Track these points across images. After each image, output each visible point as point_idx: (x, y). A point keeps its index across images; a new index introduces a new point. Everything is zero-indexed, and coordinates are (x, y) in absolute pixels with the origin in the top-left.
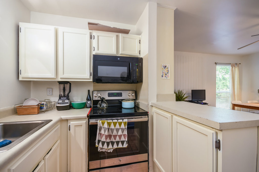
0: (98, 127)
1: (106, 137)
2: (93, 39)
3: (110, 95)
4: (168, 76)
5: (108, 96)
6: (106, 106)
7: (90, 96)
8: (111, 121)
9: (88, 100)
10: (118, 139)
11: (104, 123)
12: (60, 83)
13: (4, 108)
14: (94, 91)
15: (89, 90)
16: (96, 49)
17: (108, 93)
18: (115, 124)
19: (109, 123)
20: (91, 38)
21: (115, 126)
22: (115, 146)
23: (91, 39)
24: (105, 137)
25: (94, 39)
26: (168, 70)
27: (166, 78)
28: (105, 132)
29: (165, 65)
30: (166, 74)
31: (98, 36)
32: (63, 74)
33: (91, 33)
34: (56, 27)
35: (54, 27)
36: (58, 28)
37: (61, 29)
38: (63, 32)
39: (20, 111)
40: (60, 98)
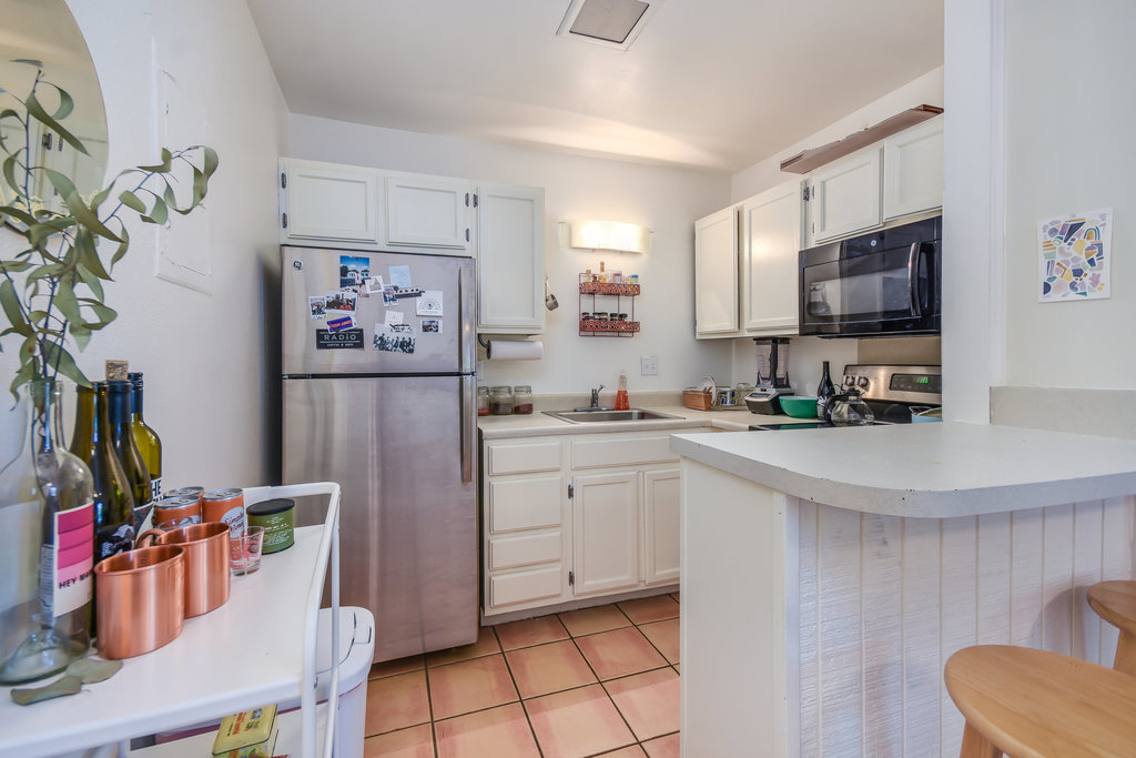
2: (811, 198)
3: (897, 382)
4: (1095, 281)
5: (892, 388)
7: (829, 382)
13: (666, 390)
16: (817, 228)
17: (894, 375)
20: (806, 198)
23: (807, 200)
25: (813, 198)
26: (1100, 246)
27: (1072, 295)
29: (1065, 219)
30: (1078, 273)
31: (824, 183)
32: (750, 319)
33: (806, 182)
34: (739, 205)
35: (734, 206)
36: (742, 207)
37: (748, 205)
38: (750, 212)
39: (687, 400)
40: (759, 383)
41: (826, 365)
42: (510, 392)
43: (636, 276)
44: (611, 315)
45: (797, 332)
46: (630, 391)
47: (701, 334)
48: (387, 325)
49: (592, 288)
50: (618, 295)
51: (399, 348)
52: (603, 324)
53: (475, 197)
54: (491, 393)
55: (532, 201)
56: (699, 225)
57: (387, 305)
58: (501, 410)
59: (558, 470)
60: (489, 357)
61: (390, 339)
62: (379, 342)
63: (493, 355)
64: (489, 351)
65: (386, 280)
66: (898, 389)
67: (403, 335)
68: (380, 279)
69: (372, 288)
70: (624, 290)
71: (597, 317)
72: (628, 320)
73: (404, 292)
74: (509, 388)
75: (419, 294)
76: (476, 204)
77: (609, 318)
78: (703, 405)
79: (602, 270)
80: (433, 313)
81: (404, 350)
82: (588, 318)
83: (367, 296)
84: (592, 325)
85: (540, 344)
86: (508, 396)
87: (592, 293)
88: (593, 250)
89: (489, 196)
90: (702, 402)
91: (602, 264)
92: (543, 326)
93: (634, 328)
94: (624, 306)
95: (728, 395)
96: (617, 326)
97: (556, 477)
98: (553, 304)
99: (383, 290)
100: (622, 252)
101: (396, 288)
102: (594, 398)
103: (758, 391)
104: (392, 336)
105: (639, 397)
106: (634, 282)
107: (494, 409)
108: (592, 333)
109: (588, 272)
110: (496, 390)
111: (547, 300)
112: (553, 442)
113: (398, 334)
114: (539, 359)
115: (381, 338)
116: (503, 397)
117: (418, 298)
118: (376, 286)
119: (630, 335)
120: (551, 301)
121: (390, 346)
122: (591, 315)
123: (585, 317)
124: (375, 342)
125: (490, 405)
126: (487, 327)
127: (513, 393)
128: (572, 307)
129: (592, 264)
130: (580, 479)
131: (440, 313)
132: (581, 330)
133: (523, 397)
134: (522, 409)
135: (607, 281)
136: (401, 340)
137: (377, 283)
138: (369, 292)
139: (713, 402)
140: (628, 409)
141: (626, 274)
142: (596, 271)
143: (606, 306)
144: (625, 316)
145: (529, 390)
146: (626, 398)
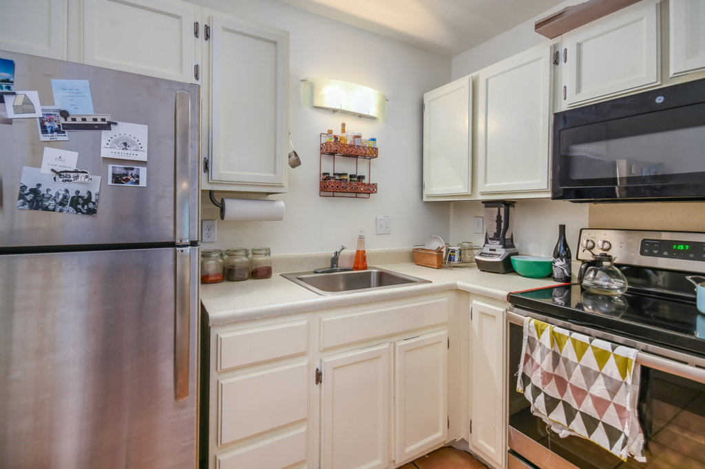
0: (525, 337)
1: (547, 377)
2: (563, 62)
3: (648, 247)
5: (642, 253)
6: (621, 288)
7: (565, 245)
8: (567, 332)
9: (557, 255)
10: (588, 407)
11: (542, 331)
12: (488, 204)
13: (397, 248)
14: (583, 231)
15: (564, 226)
16: (570, 90)
17: (644, 242)
18: (580, 349)
19: (557, 336)
20: (556, 62)
21: (580, 355)
22: (578, 427)
23: (557, 64)
24: (540, 375)
25: (565, 62)
28: (542, 359)
31: (579, 45)
32: (486, 182)
33: (555, 46)
34: (474, 74)
35: (469, 76)
36: (477, 77)
37: (483, 74)
38: (487, 80)
39: (417, 257)
40: (486, 242)
41: (562, 228)
42: (247, 255)
43: (374, 140)
44: (351, 176)
45: (549, 195)
46: (368, 251)
47: (429, 197)
48: (45, 169)
49: (334, 148)
50: (356, 157)
51: (68, 207)
52: (343, 184)
53: (207, 28)
54: (226, 257)
55: (275, 43)
56: (428, 97)
57: (43, 138)
58: (237, 275)
59: (304, 354)
60: (222, 217)
61: (53, 193)
62: (29, 197)
63: (227, 216)
64: (222, 210)
65: (46, 98)
66: (651, 254)
67: (75, 187)
68: (34, 96)
69: (17, 109)
70: (364, 152)
71: (337, 177)
72: (366, 181)
73: (79, 121)
74: (247, 251)
75: (107, 126)
76: (207, 37)
77: (348, 177)
78: (436, 262)
79: (343, 131)
80: (129, 155)
81: (78, 211)
82: (329, 178)
83: (9, 122)
84: (332, 186)
85: (282, 204)
86: (245, 259)
87: (333, 154)
88: (335, 111)
89: (225, 29)
90: (435, 261)
91: (343, 125)
92: (286, 183)
93: (371, 189)
94: (362, 168)
95: (457, 254)
96: (355, 187)
97: (303, 363)
98: (295, 162)
99: (39, 114)
100: (360, 116)
101: (64, 114)
102: (335, 260)
103: (486, 250)
104: (57, 188)
105: (376, 255)
106: (371, 144)
107: (229, 274)
108: (331, 194)
109: (330, 132)
110: (231, 253)
111: (289, 157)
112: (300, 321)
113: (67, 185)
114: (280, 219)
115: (35, 191)
116: (240, 260)
117: (104, 132)
118: (27, 106)
119: (366, 196)
120: (293, 157)
121: (51, 204)
122: (331, 175)
123: (326, 178)
124: (21, 197)
125: (224, 269)
126: (220, 183)
127: (250, 256)
128: (313, 166)
129: (333, 124)
130: (329, 361)
131: (143, 157)
132: (321, 190)
133: (261, 260)
134: (260, 273)
135: (348, 143)
136: (72, 194)
137: (27, 102)
138: (11, 114)
139: (445, 260)
140: (365, 268)
141: (365, 137)
142: (337, 132)
143: (346, 167)
144: (363, 177)
145: (268, 253)
146: (364, 258)
